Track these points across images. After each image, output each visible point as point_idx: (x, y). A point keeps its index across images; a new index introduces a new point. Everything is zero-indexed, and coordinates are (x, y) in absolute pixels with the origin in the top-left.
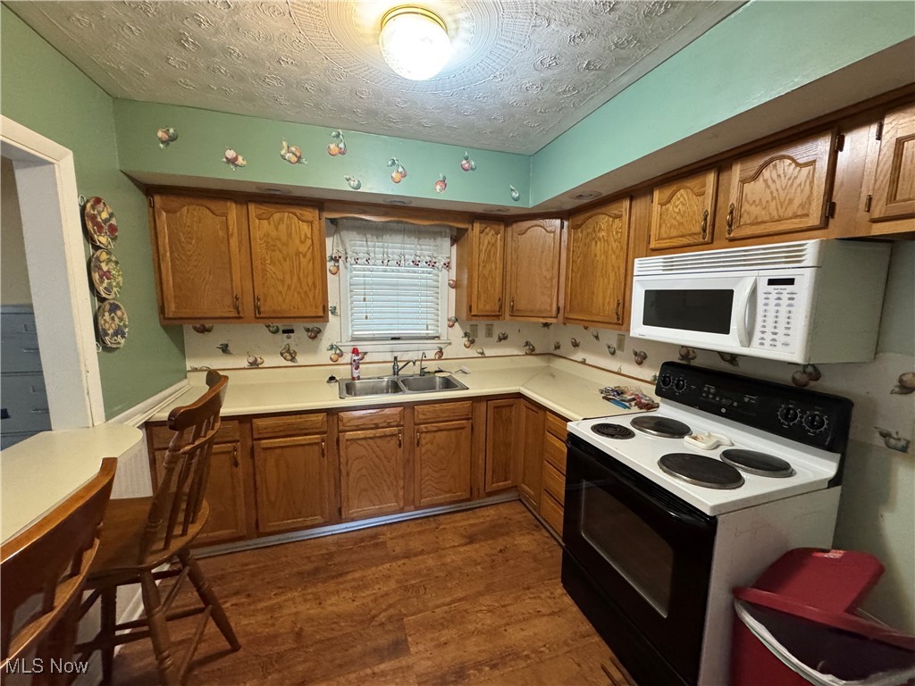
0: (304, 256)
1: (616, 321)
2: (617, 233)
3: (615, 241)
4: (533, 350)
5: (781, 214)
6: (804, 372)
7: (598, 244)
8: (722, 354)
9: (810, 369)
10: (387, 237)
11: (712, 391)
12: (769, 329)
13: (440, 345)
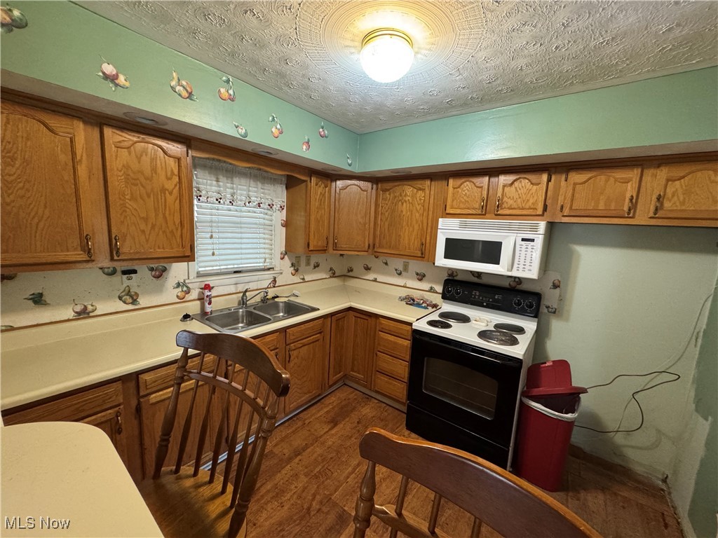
0: (171, 193)
1: (420, 255)
2: (420, 199)
3: (419, 204)
4: (334, 274)
5: (523, 205)
6: (515, 281)
7: (405, 204)
8: (472, 272)
9: (517, 280)
10: (236, 180)
11: (477, 294)
12: (522, 263)
13: (274, 275)
